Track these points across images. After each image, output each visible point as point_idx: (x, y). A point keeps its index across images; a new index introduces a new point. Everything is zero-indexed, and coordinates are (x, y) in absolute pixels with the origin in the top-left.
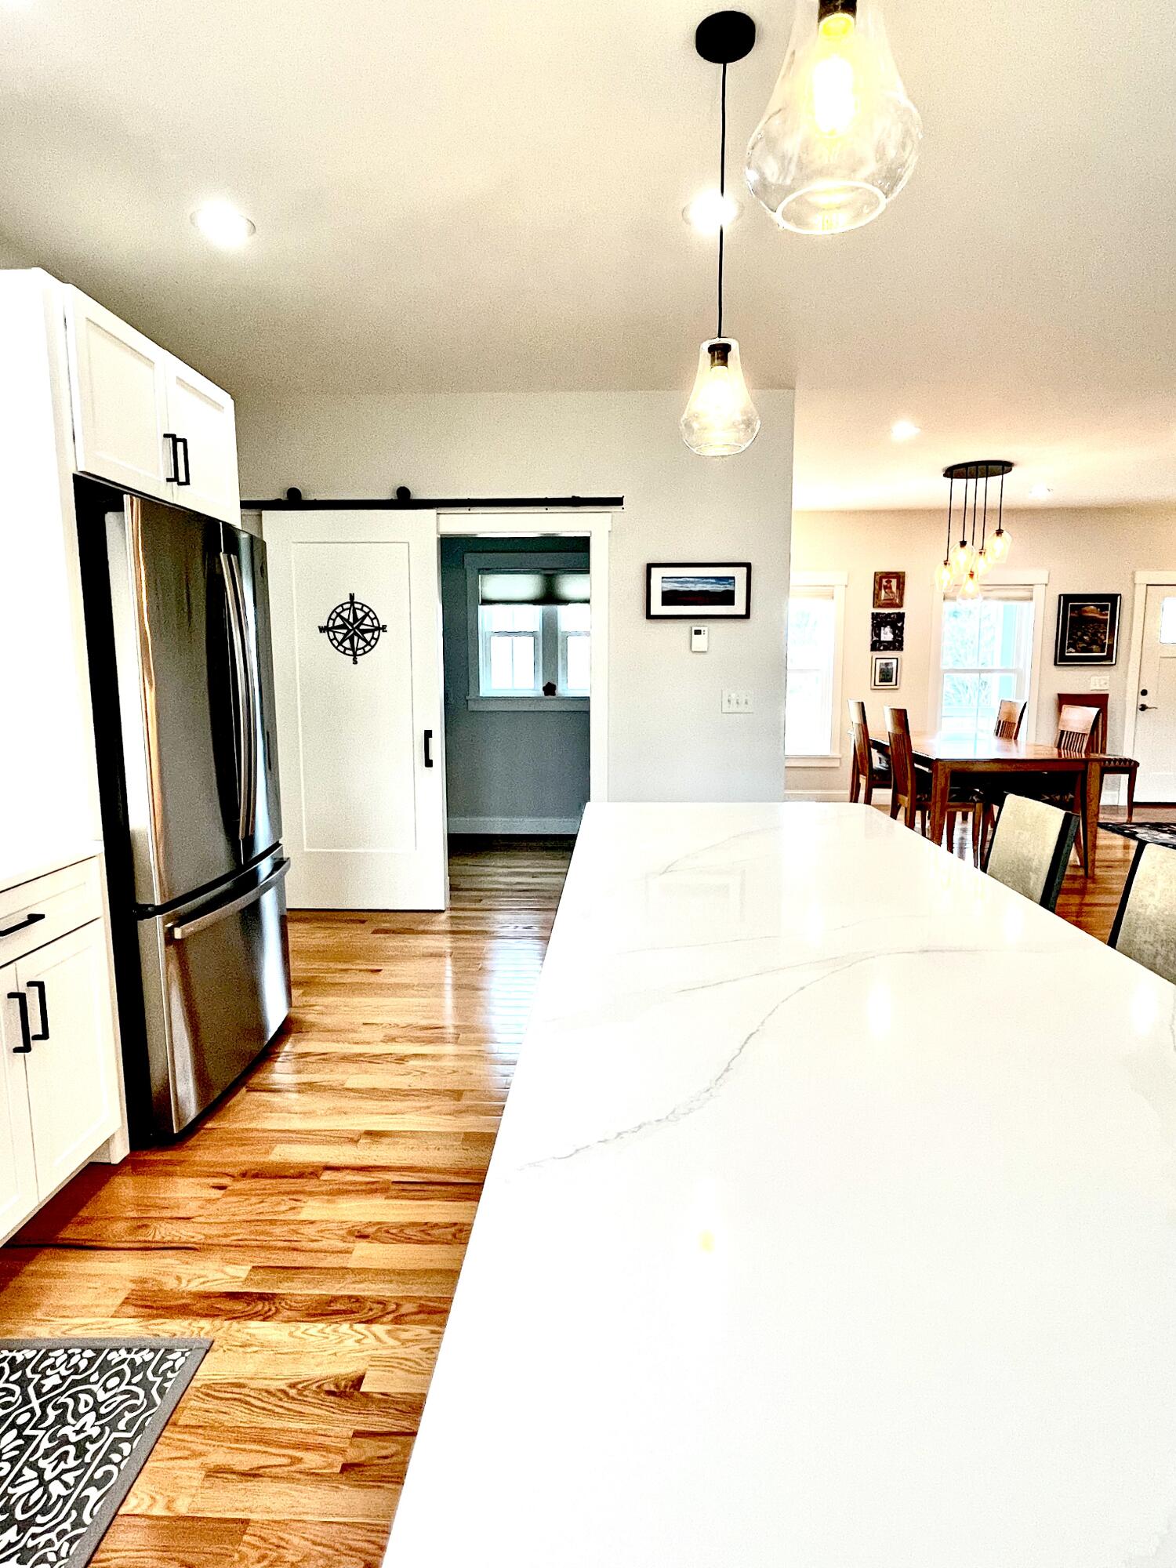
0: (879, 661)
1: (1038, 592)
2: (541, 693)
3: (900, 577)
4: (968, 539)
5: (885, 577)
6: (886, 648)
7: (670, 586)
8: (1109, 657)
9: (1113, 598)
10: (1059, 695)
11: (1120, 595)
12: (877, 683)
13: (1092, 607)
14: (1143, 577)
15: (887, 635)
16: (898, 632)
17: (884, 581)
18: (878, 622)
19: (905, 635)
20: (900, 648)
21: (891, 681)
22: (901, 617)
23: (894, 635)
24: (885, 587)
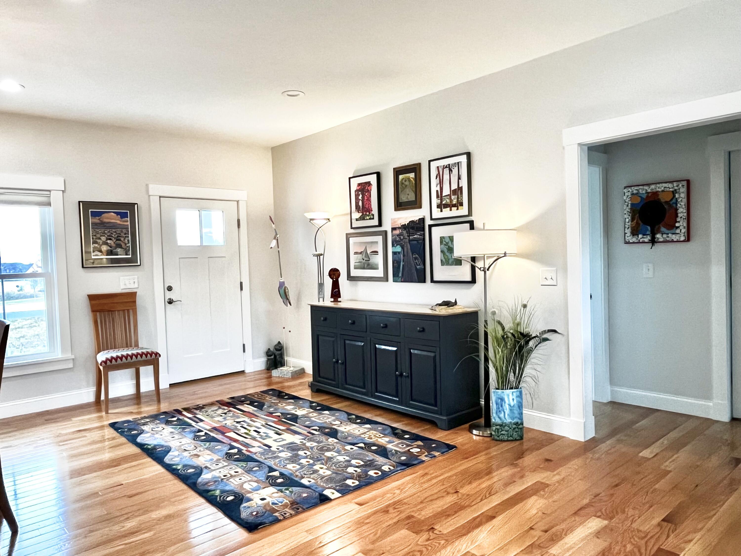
1: (57, 197)
8: (134, 259)
9: (131, 206)
10: (88, 295)
11: (137, 204)
13: (112, 214)
14: (156, 189)
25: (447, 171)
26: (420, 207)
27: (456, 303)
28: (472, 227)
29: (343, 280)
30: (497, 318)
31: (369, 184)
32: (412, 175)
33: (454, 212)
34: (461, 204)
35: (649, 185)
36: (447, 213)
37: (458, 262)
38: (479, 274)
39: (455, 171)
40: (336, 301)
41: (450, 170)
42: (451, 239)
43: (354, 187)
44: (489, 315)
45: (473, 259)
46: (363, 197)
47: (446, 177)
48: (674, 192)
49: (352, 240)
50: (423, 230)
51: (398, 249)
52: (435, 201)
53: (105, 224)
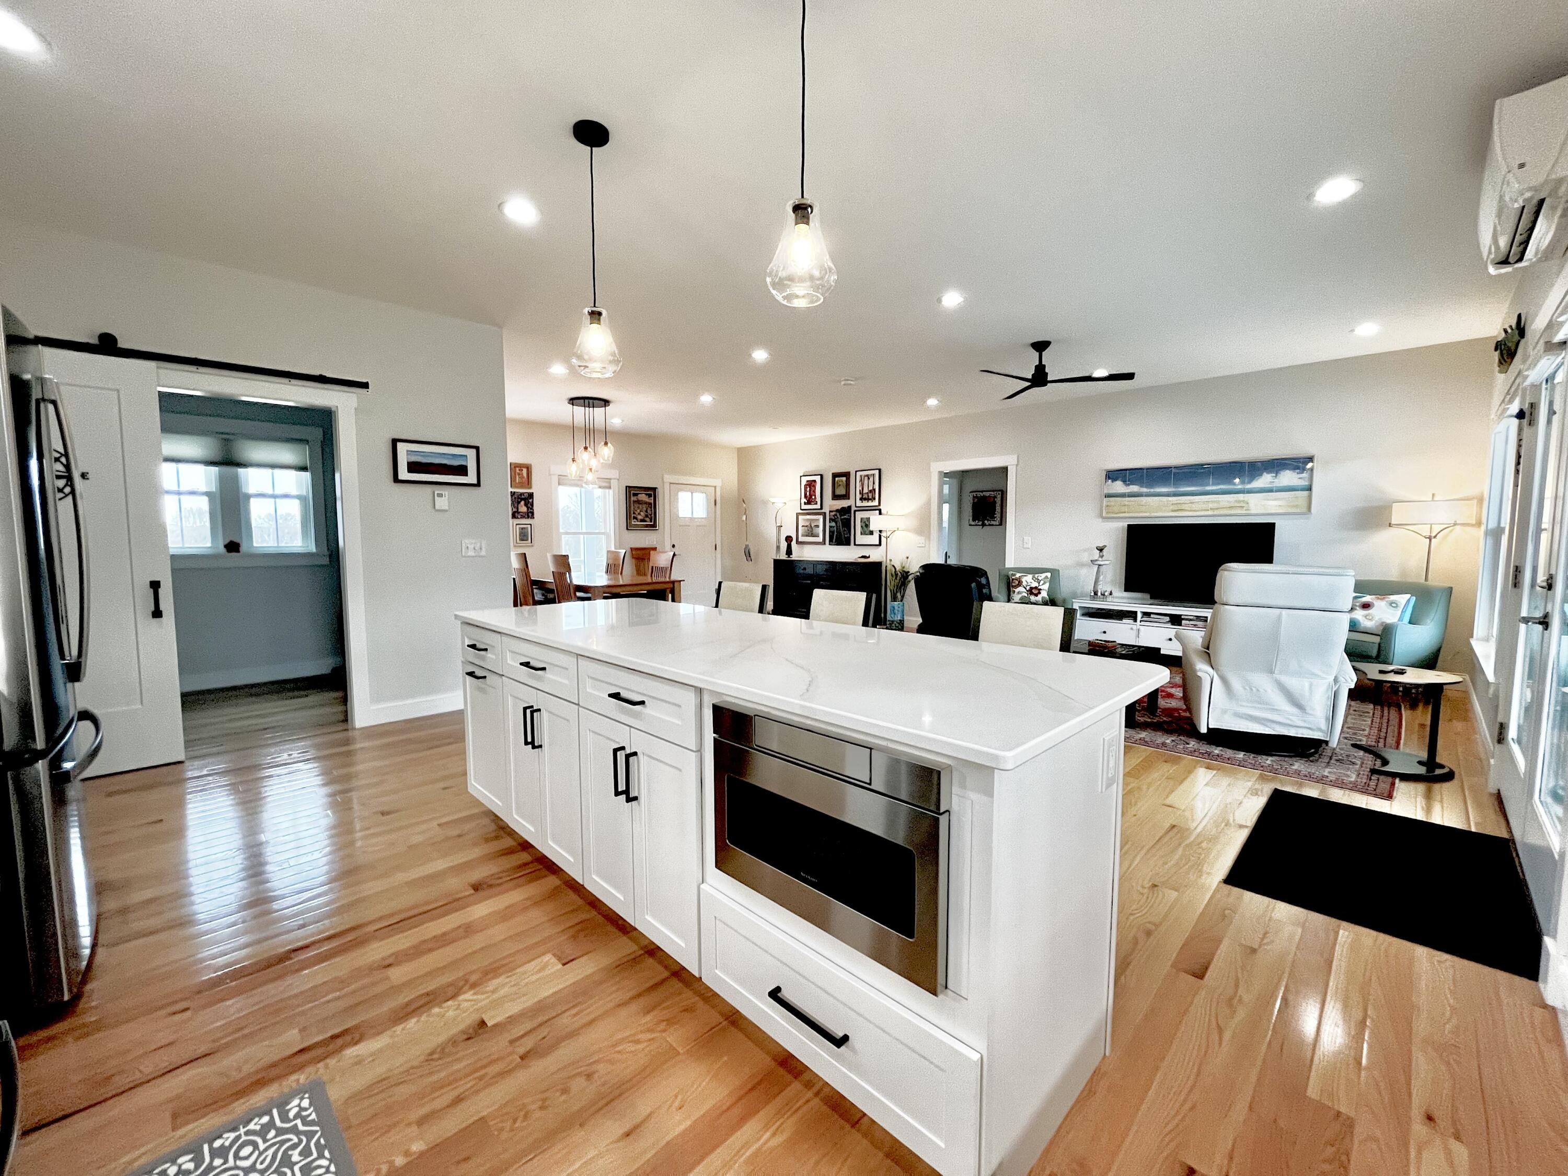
0: (518, 526)
1: (614, 483)
2: (222, 549)
3: (528, 467)
4: (588, 445)
5: (518, 467)
6: (523, 517)
7: (414, 459)
8: (654, 526)
9: (654, 489)
10: (630, 547)
11: (657, 488)
12: (518, 541)
14: (668, 478)
15: (523, 508)
16: (530, 505)
17: (517, 469)
18: (517, 499)
19: (535, 508)
20: (533, 517)
21: (528, 540)
22: (531, 495)
23: (528, 508)
24: (519, 474)
25: (866, 478)
26: (849, 499)
27: (869, 557)
28: (880, 513)
29: (794, 543)
30: (892, 563)
31: (815, 481)
32: (844, 479)
33: (870, 504)
34: (874, 499)
35: (982, 492)
36: (865, 504)
37: (871, 533)
38: (883, 540)
39: (871, 479)
40: (789, 557)
41: (869, 478)
42: (868, 519)
43: (804, 483)
44: (888, 561)
45: (880, 531)
46: (810, 490)
47: (866, 482)
48: (995, 497)
49: (801, 517)
50: (850, 513)
51: (833, 524)
52: (858, 496)
53: (640, 502)
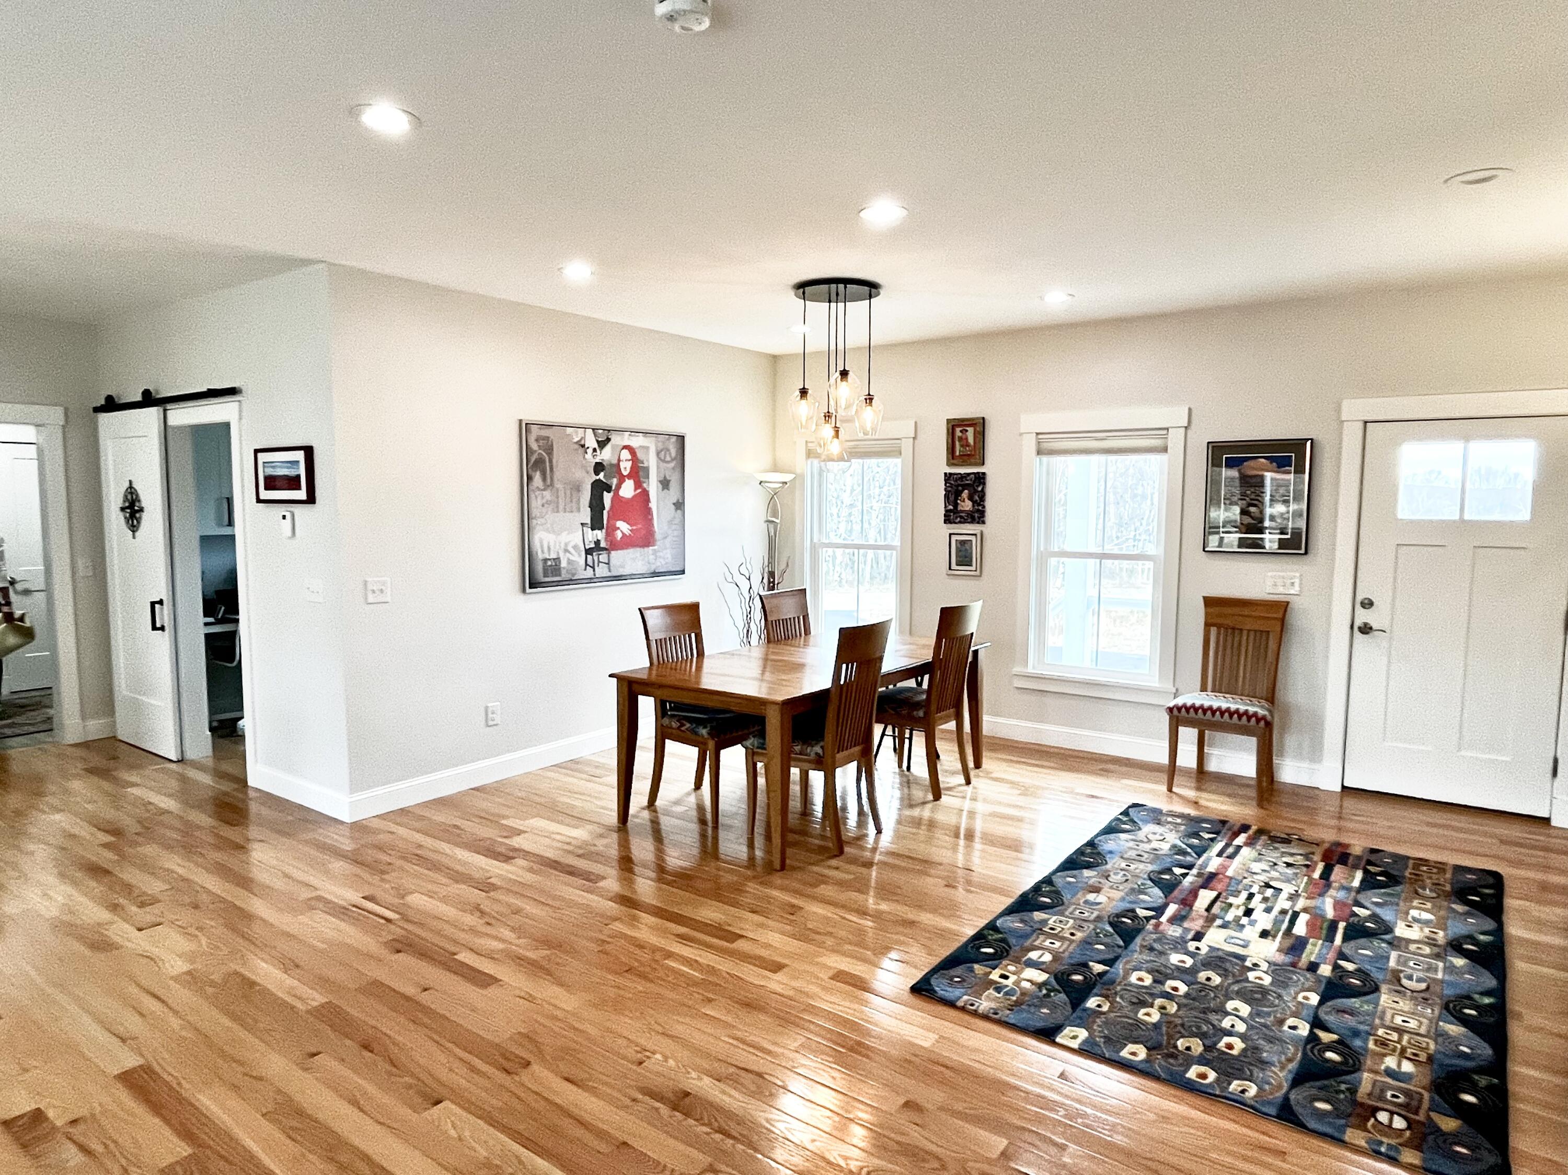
0: (954, 538)
1: (1175, 439)
3: (979, 425)
5: (959, 426)
8: (1297, 543)
9: (1299, 445)
10: (1203, 598)
11: (1311, 439)
12: (954, 566)
13: (1263, 460)
14: (1359, 408)
16: (979, 499)
17: (958, 430)
19: (987, 501)
20: (982, 520)
21: (971, 565)
22: (981, 479)
23: (974, 502)
24: (960, 439)
53: (1248, 479)
